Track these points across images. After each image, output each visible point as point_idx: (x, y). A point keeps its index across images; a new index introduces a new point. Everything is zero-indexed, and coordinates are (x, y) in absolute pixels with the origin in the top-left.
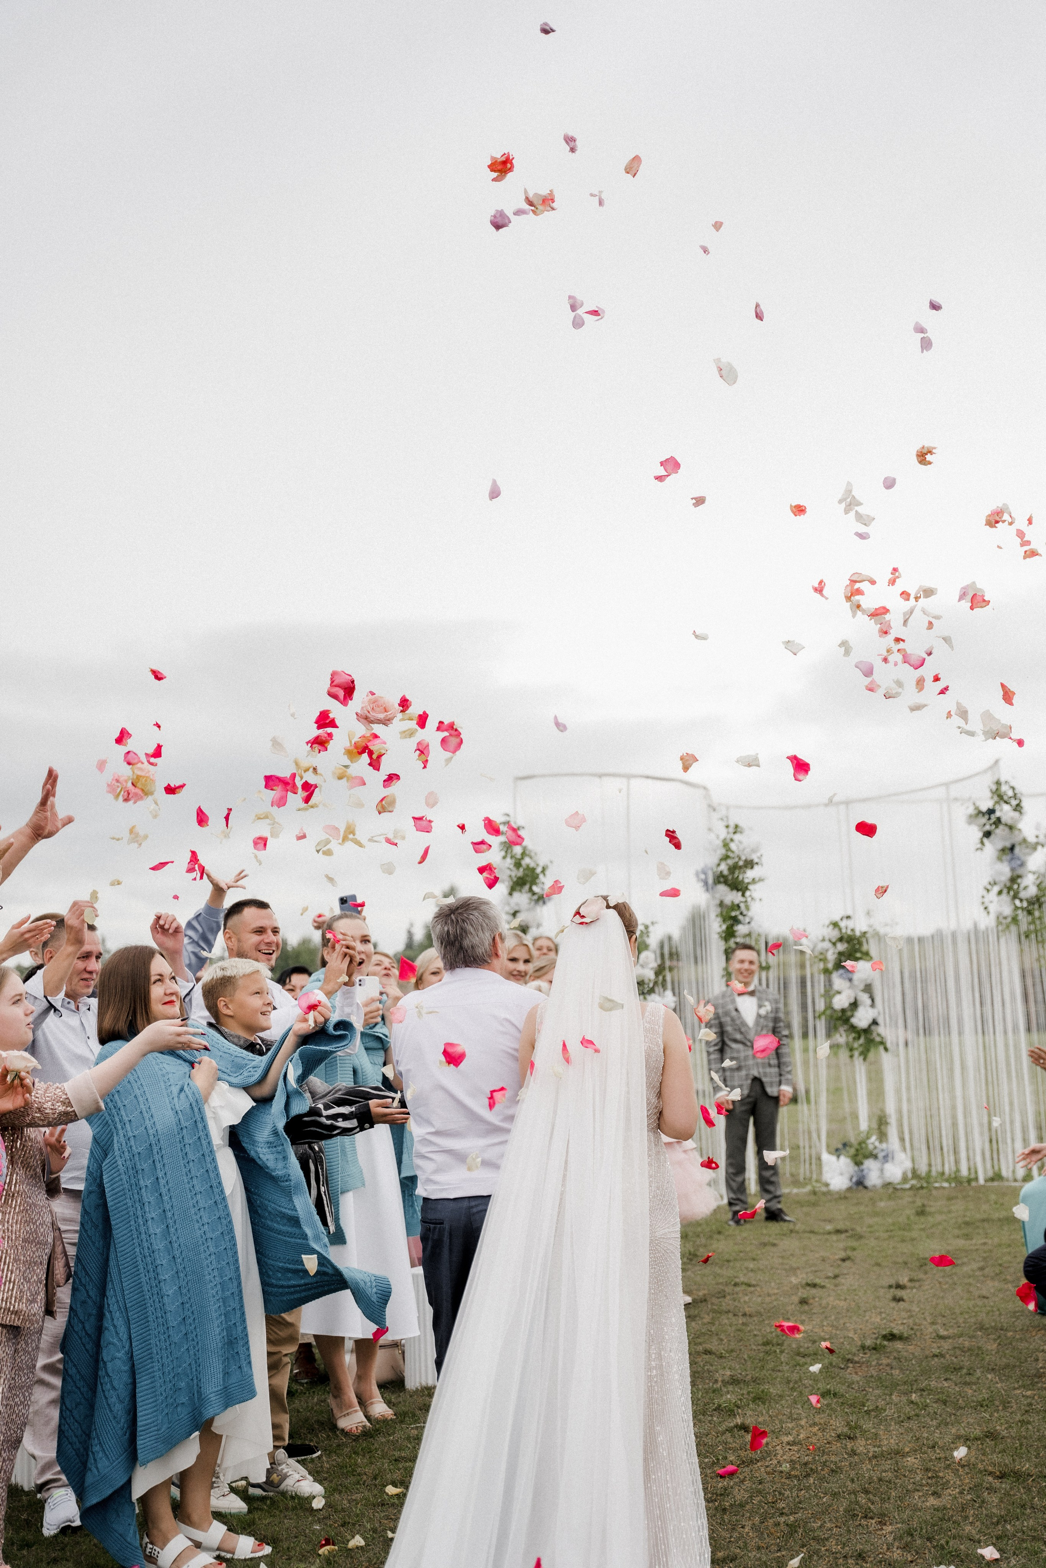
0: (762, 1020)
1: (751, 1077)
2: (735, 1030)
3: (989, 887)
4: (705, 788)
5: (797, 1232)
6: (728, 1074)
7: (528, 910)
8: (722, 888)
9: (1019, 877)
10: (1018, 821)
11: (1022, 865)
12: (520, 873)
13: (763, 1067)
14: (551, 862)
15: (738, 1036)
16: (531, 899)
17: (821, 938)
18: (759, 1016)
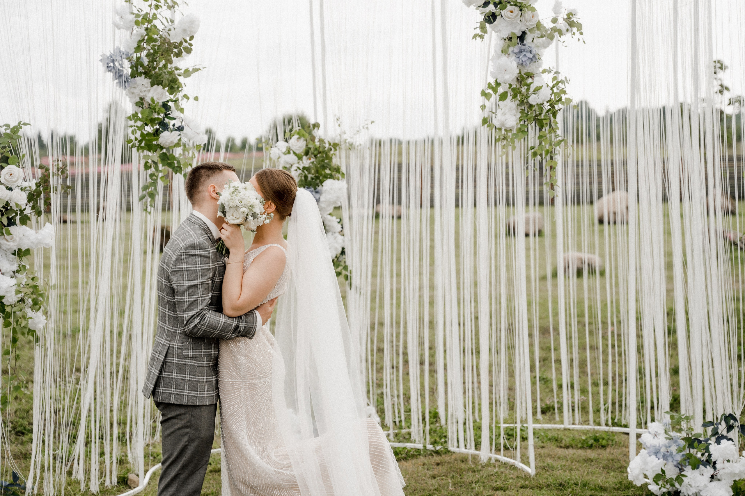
3: (488, 90)
8: (142, 81)
9: (530, 75)
11: (535, 59)
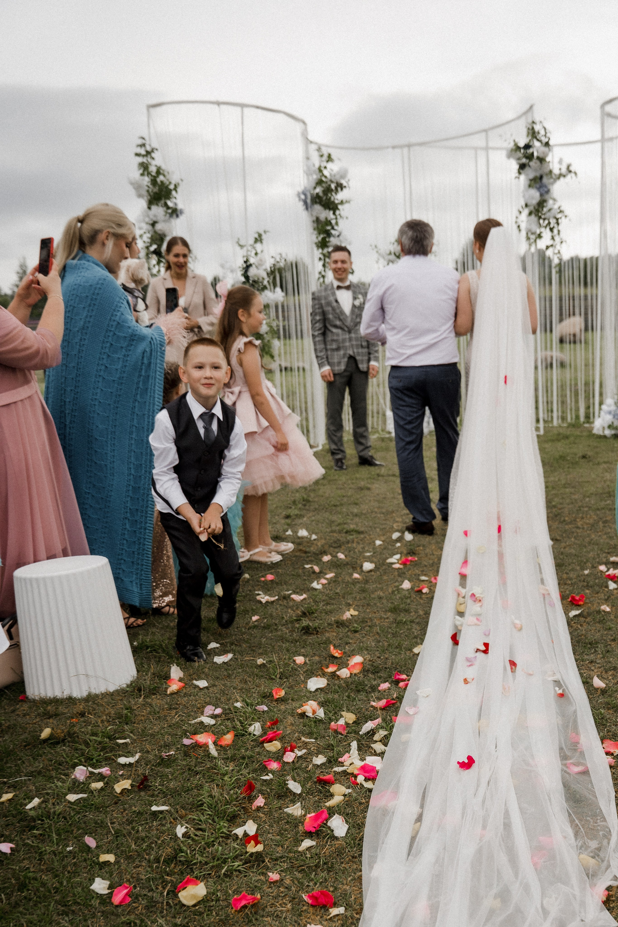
0: (356, 310)
1: (348, 356)
2: (336, 317)
3: (521, 210)
4: (304, 123)
5: (383, 476)
6: (329, 353)
7: (164, 221)
8: (318, 208)
9: (545, 201)
10: (547, 155)
11: (548, 192)
12: (156, 189)
13: (357, 348)
14: (182, 180)
15: (338, 323)
16: (166, 212)
17: (388, 252)
18: (354, 306)
